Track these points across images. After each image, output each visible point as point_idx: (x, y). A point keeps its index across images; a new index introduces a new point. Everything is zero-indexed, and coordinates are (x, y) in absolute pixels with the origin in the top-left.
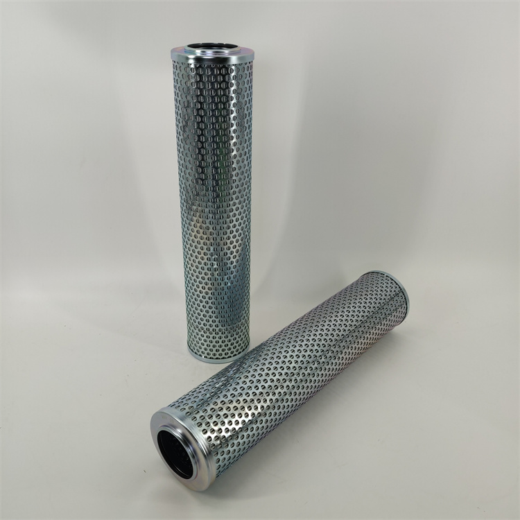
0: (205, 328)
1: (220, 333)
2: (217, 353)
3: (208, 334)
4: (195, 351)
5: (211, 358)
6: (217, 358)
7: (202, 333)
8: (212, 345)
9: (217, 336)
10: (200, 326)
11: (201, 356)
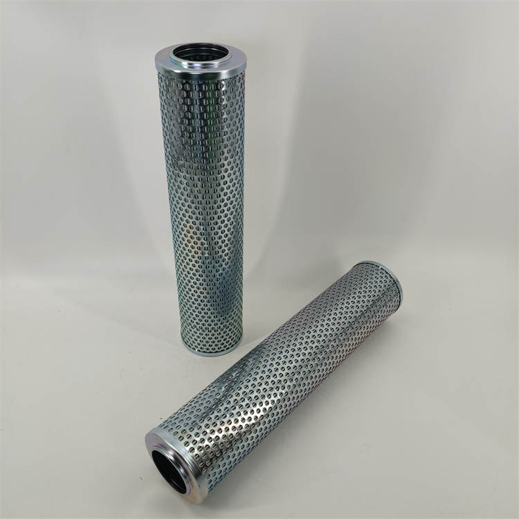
0: (198, 326)
1: (213, 331)
2: (211, 348)
3: (201, 331)
4: (189, 344)
5: (204, 352)
6: (210, 352)
7: (195, 330)
8: (204, 341)
9: (210, 334)
10: (193, 324)
11: (194, 349)
